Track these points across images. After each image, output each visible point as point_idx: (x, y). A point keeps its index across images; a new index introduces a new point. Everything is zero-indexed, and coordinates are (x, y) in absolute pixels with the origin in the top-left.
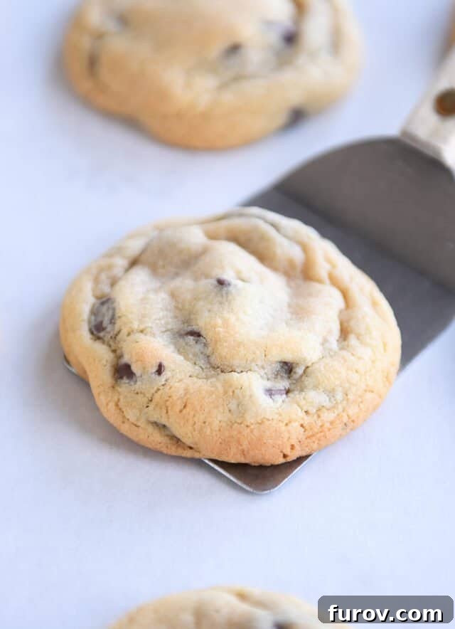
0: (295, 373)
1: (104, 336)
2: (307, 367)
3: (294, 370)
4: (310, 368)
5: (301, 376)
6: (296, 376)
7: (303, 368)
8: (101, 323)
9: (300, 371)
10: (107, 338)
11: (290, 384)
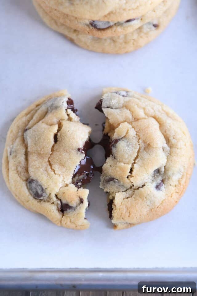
0: (161, 171)
1: (43, 198)
2: (165, 166)
3: (160, 171)
4: (166, 166)
5: (165, 171)
6: (162, 172)
7: (164, 167)
8: (37, 192)
9: (163, 170)
10: (45, 198)
11: (162, 177)
